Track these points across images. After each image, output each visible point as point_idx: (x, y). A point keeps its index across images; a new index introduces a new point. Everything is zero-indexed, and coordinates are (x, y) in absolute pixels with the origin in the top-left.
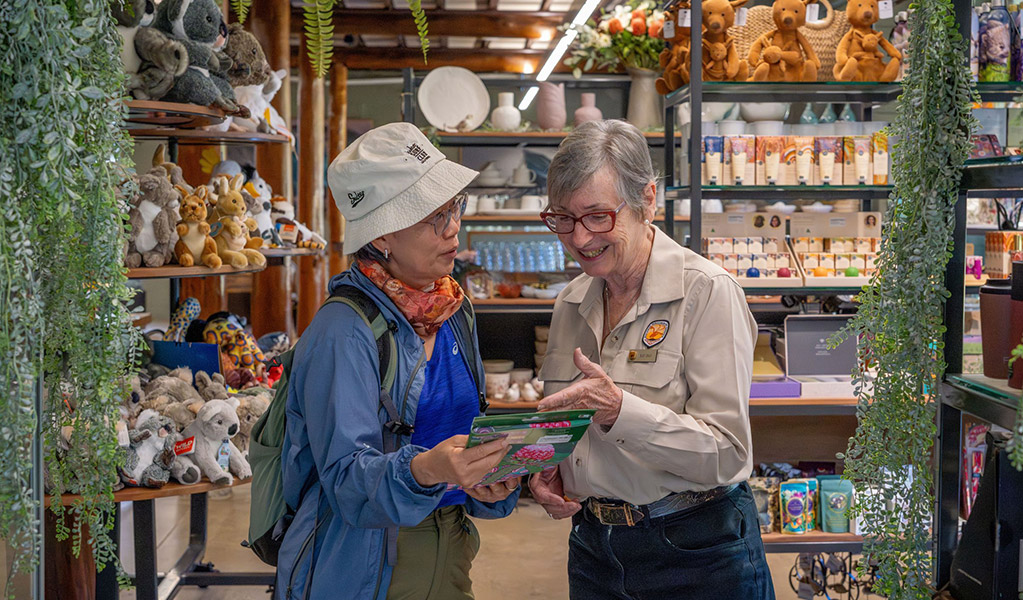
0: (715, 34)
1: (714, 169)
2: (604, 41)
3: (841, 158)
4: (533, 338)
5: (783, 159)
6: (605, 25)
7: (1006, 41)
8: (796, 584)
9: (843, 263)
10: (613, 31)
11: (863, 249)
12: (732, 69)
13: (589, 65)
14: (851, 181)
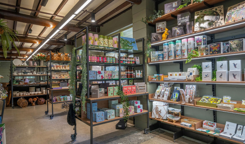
0: (52, 56)
1: (53, 68)
2: (37, 57)
3: (65, 67)
4: (29, 88)
5: (59, 67)
6: (37, 55)
7: (79, 58)
8: (62, 107)
9: (65, 77)
10: (38, 56)
11: (67, 75)
12: (54, 59)
13: (35, 59)
14: (66, 69)
